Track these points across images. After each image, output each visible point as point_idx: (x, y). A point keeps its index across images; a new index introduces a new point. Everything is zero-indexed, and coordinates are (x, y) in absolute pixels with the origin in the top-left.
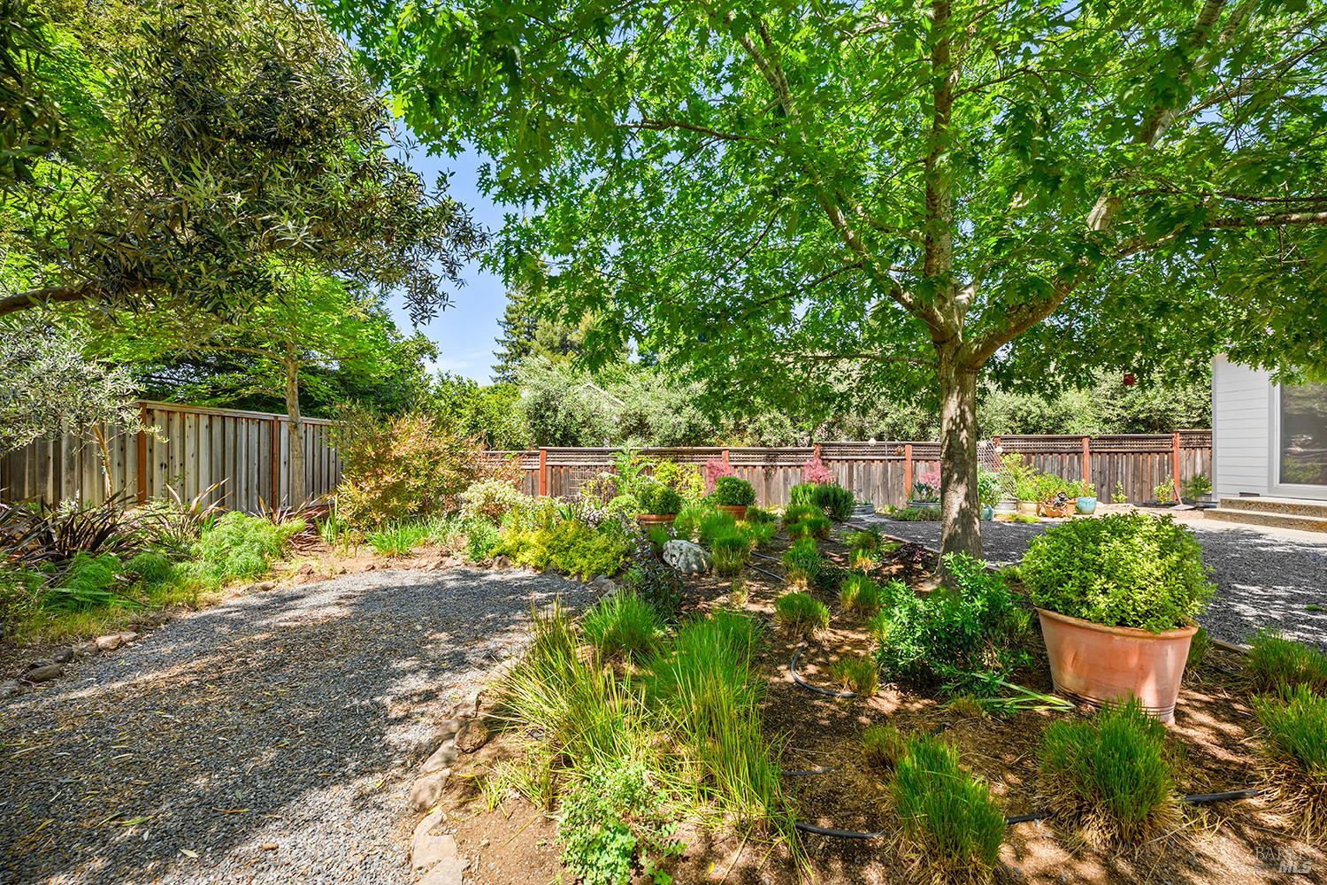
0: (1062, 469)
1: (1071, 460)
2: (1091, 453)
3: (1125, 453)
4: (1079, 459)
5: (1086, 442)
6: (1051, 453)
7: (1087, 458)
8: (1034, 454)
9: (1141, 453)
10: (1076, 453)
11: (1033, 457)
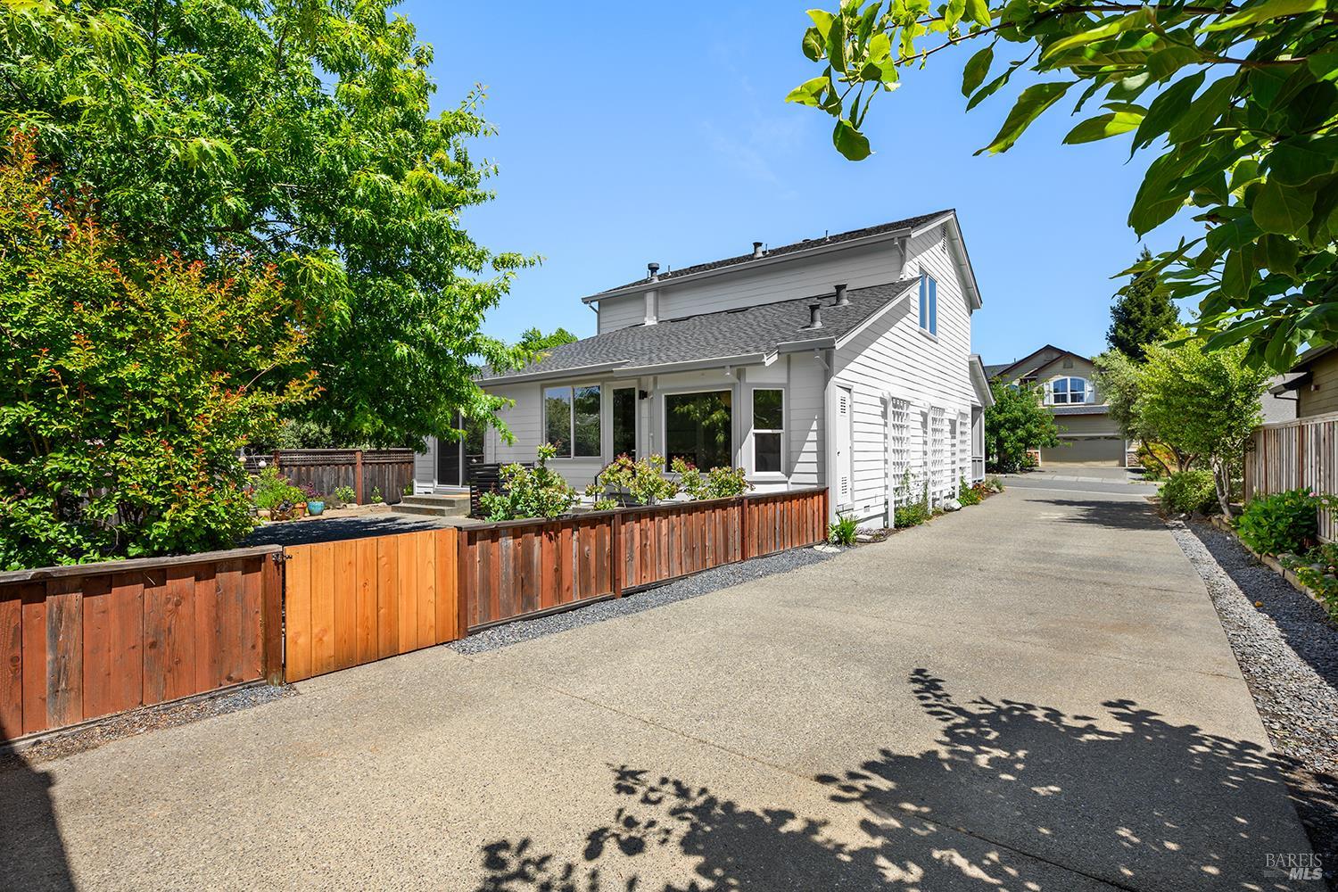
0: (339, 477)
1: (347, 469)
2: (363, 464)
3: (391, 463)
4: (353, 469)
5: (359, 455)
6: (329, 465)
7: (359, 469)
8: (312, 465)
9: (403, 463)
10: (351, 464)
11: (312, 468)
